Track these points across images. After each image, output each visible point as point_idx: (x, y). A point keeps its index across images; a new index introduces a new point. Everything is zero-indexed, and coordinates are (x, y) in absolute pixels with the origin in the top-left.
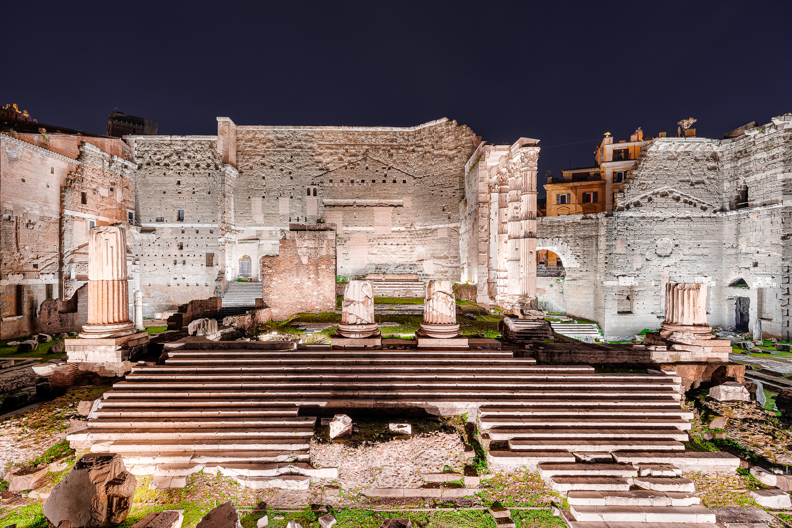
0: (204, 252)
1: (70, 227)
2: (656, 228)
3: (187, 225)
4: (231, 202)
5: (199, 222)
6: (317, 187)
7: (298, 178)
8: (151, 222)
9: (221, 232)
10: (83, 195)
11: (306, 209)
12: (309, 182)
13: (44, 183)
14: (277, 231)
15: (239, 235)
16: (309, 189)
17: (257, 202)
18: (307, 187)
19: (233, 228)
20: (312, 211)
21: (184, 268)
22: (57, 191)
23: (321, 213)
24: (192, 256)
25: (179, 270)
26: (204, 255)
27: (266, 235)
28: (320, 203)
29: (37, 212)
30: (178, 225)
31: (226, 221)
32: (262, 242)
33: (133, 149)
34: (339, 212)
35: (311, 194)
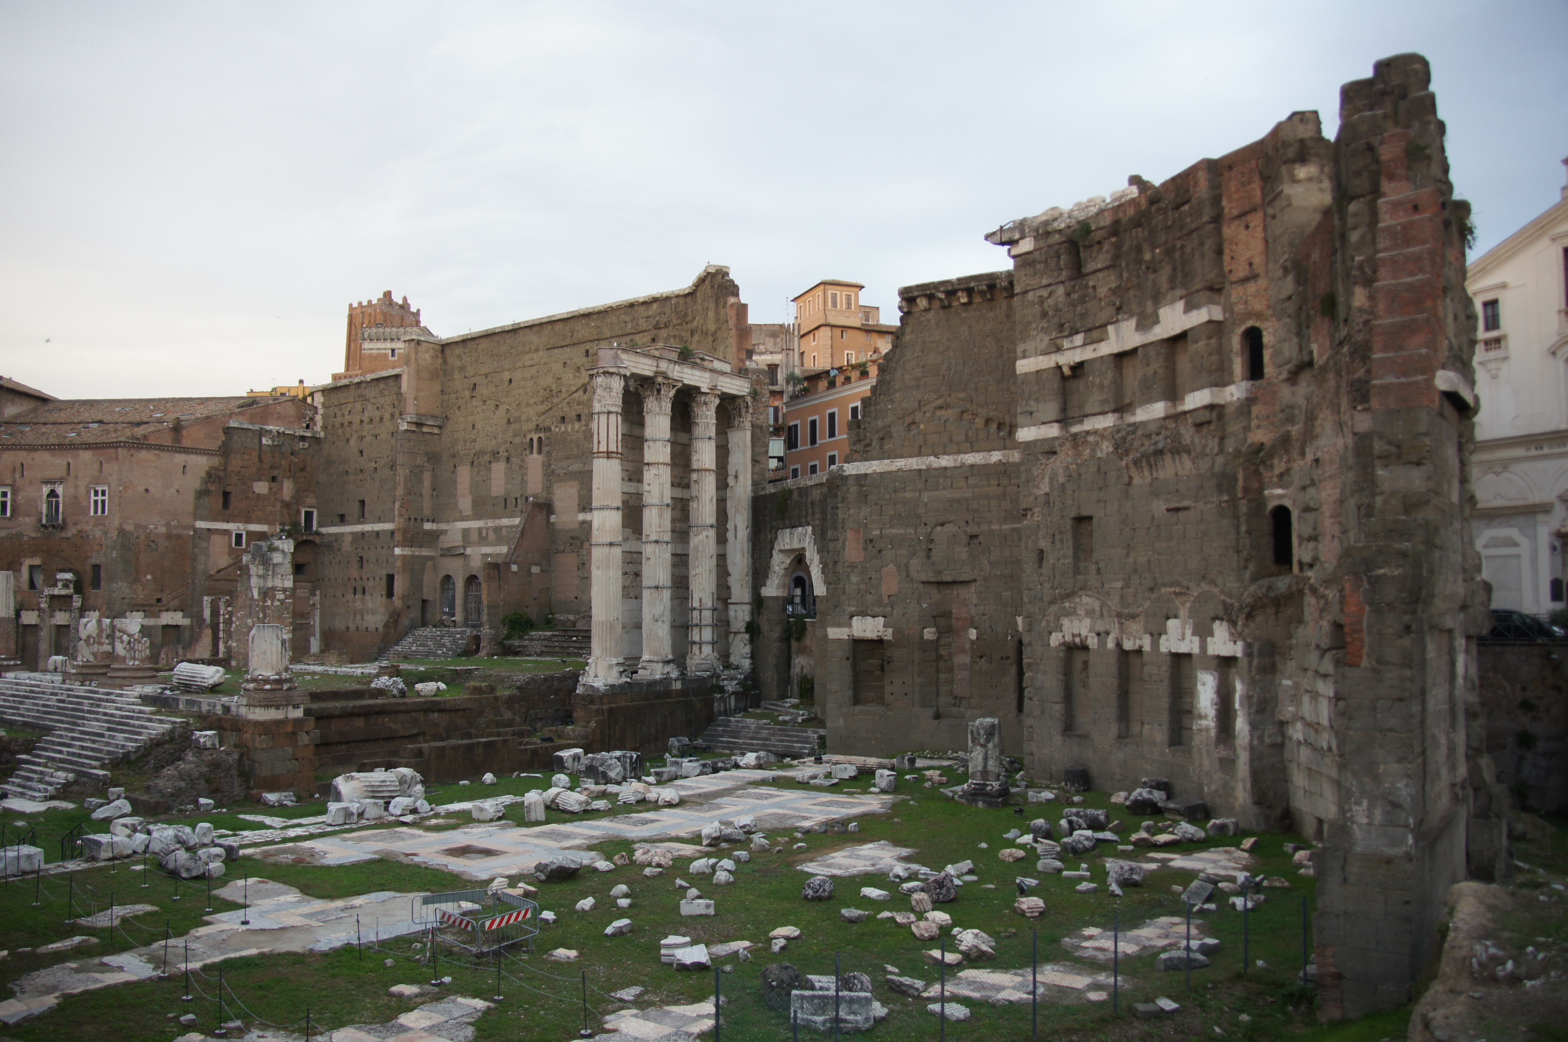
0: (384, 572)
1: (204, 545)
2: (926, 496)
3: (367, 528)
4: (421, 481)
5: (380, 520)
6: (542, 435)
7: (518, 420)
8: (333, 524)
9: (398, 537)
10: (226, 495)
11: (527, 482)
12: (532, 426)
13: (173, 490)
14: (488, 529)
15: (442, 538)
16: (532, 439)
17: (464, 475)
18: (528, 437)
19: (428, 526)
20: (535, 484)
21: (363, 601)
22: (190, 498)
23: (548, 488)
24: (371, 580)
25: (358, 604)
26: (385, 579)
27: (474, 537)
28: (547, 465)
29: (163, 530)
30: (358, 528)
31: (407, 517)
32: (469, 551)
33: (320, 406)
34: (573, 483)
35: (535, 451)
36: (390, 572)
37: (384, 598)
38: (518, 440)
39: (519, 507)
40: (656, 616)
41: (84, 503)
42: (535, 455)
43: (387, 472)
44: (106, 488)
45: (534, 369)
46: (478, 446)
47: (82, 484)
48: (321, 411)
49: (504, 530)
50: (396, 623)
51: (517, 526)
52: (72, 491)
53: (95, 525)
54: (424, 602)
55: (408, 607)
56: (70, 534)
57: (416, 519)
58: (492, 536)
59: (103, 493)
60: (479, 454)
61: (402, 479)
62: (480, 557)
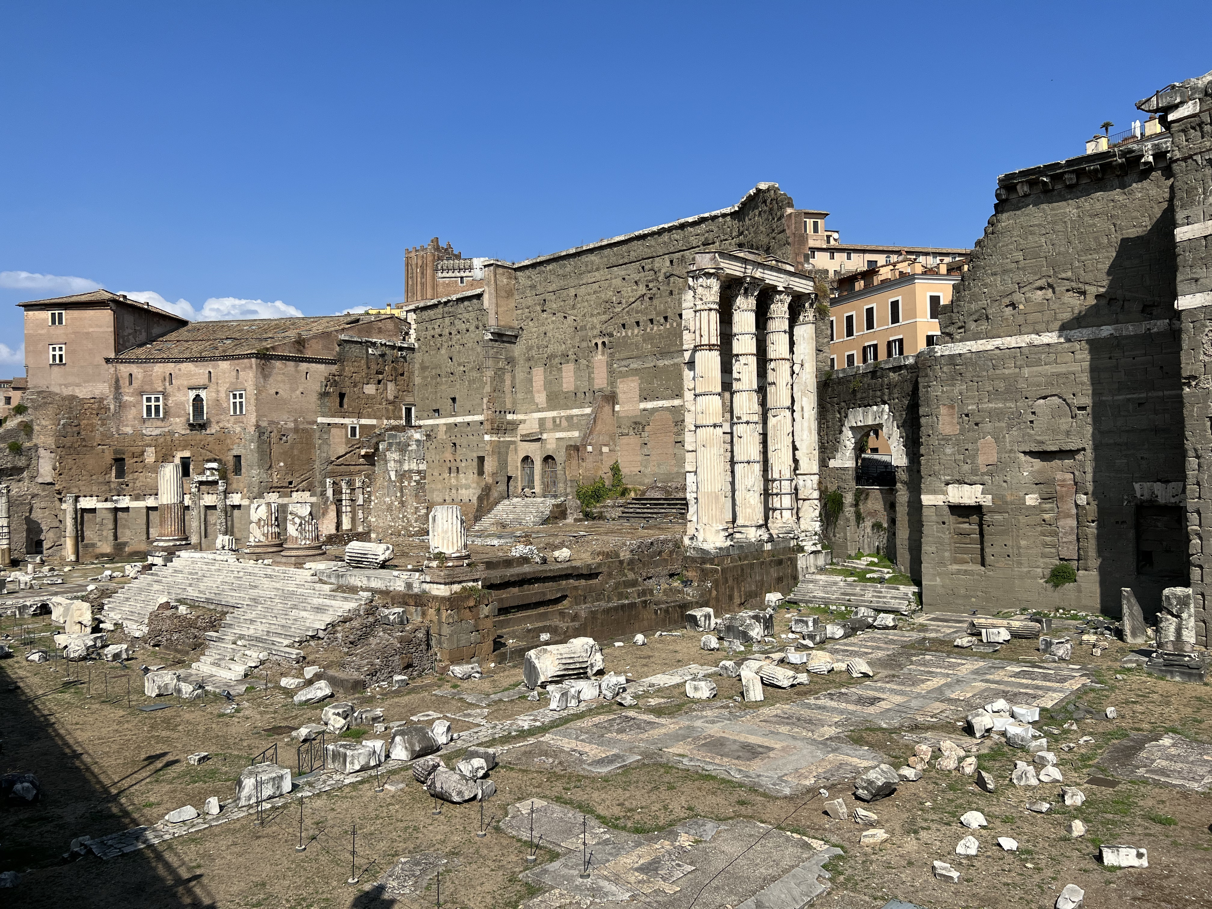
0: (475, 455)
1: (326, 436)
2: (1026, 372)
3: (459, 419)
4: (503, 381)
5: (470, 413)
6: (606, 340)
7: (584, 328)
8: (429, 417)
9: (487, 426)
10: (342, 396)
11: (593, 379)
12: (596, 332)
13: (298, 392)
14: (561, 418)
15: (521, 426)
16: (596, 344)
17: (539, 375)
18: (594, 342)
19: (510, 417)
20: (600, 380)
21: (457, 478)
22: (313, 398)
23: (612, 383)
24: (464, 461)
25: (453, 481)
26: (476, 460)
27: (549, 424)
28: (610, 365)
29: (291, 425)
30: (451, 420)
31: (494, 410)
32: (545, 436)
33: (413, 322)
34: (634, 378)
35: (600, 353)
36: (481, 454)
37: (476, 475)
38: (584, 345)
39: (587, 400)
40: (749, 487)
41: (225, 405)
42: (600, 357)
43: (475, 374)
44: (243, 392)
45: (596, 286)
46: (549, 351)
47: (223, 389)
48: (414, 326)
49: (575, 418)
50: (488, 495)
51: (589, 415)
52: (214, 395)
53: (235, 423)
54: (509, 478)
55: (497, 483)
56: (213, 431)
57: (500, 412)
58: (564, 423)
59: (241, 396)
60: (551, 357)
61: (489, 380)
62: (554, 441)
